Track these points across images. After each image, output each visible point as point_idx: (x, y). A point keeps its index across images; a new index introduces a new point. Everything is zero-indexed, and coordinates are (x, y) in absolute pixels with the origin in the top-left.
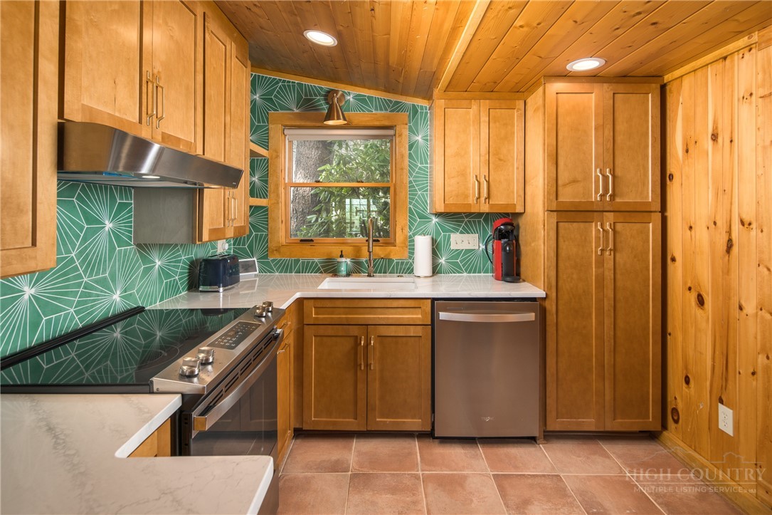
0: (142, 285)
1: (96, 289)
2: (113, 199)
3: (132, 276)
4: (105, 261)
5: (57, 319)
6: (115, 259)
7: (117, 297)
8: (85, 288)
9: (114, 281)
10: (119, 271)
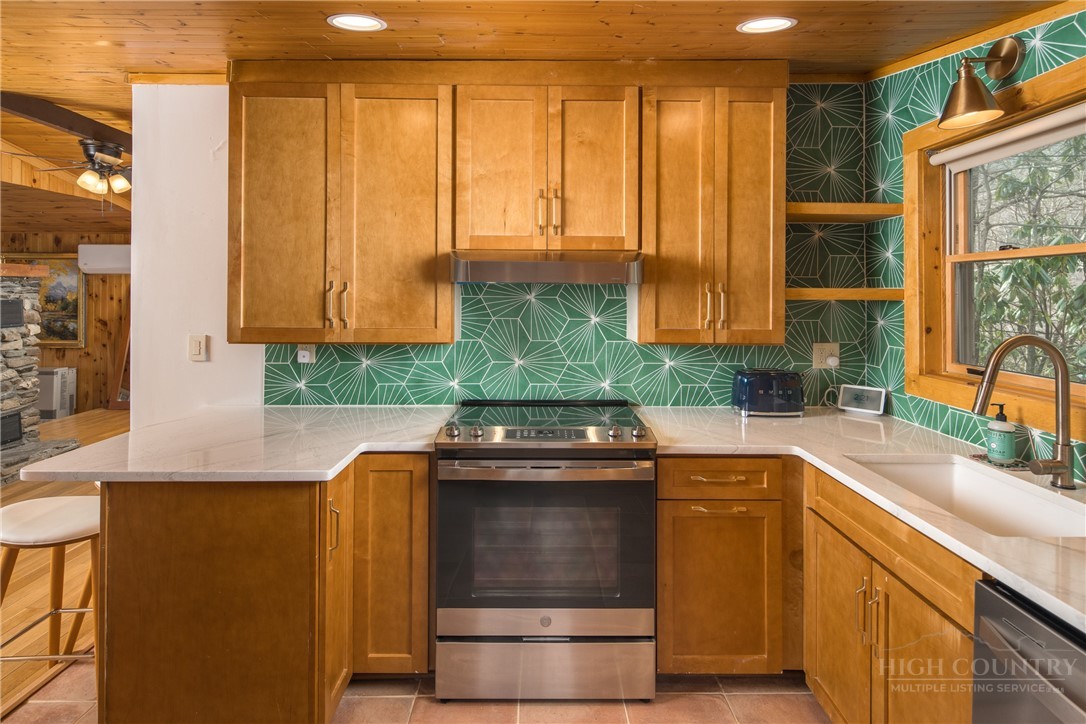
0: (643, 382)
1: (580, 373)
2: (600, 296)
3: (627, 370)
4: (591, 350)
5: (542, 388)
6: (604, 350)
7: (606, 385)
8: (568, 369)
9: (602, 370)
10: (609, 362)
